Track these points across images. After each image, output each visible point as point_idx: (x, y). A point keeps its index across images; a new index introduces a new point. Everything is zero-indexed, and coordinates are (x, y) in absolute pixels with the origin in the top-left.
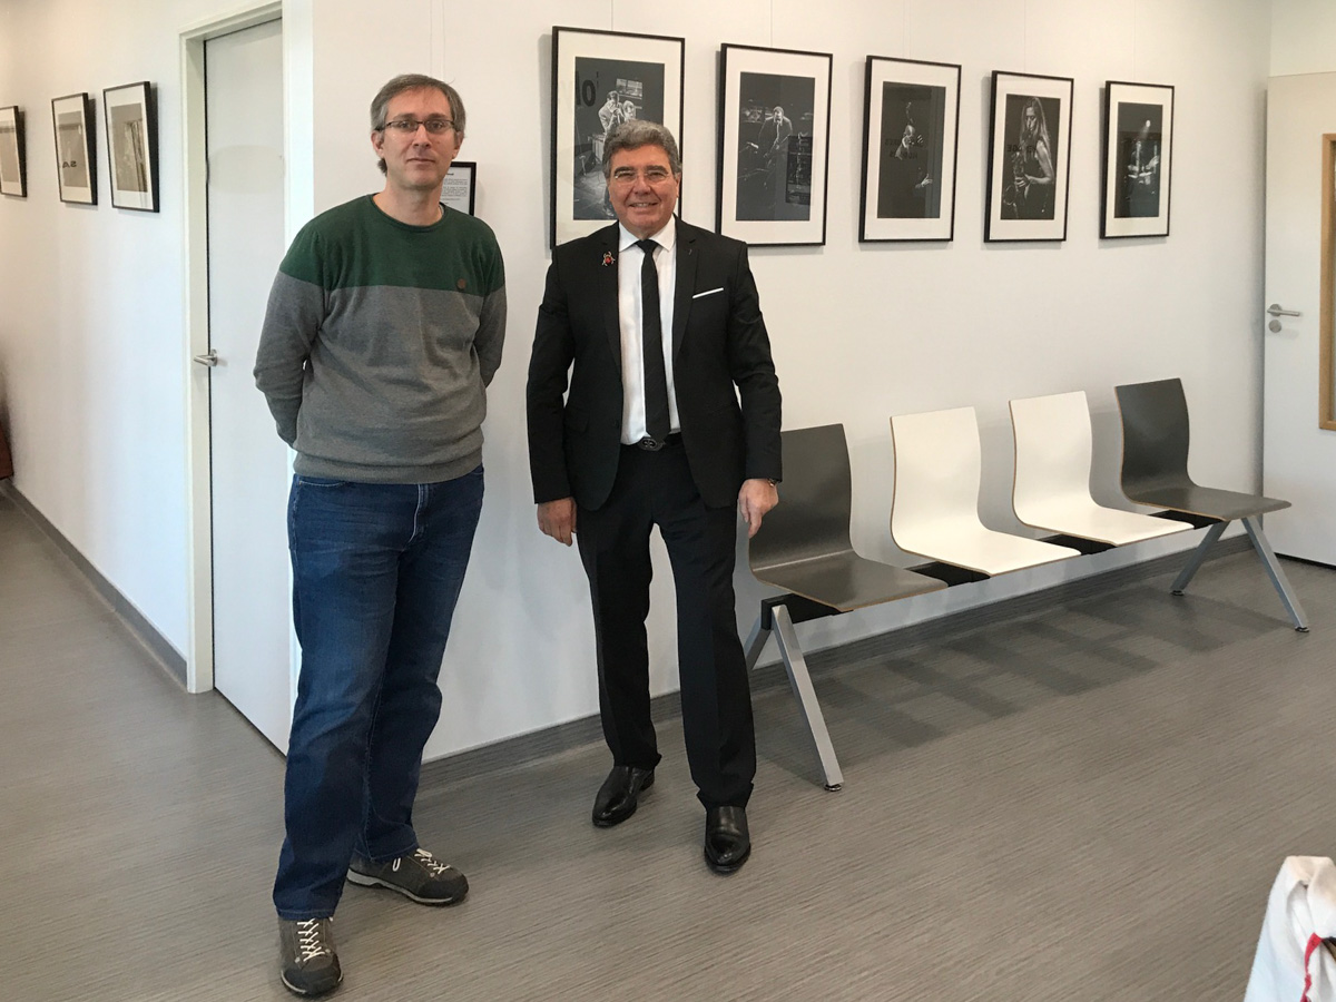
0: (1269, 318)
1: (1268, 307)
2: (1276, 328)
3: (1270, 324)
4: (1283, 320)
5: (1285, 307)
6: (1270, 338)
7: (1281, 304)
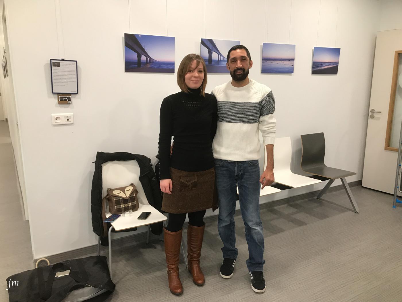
0: (370, 114)
1: (370, 110)
2: (373, 117)
3: (371, 116)
4: (375, 115)
5: (376, 110)
6: (370, 120)
7: (375, 109)
